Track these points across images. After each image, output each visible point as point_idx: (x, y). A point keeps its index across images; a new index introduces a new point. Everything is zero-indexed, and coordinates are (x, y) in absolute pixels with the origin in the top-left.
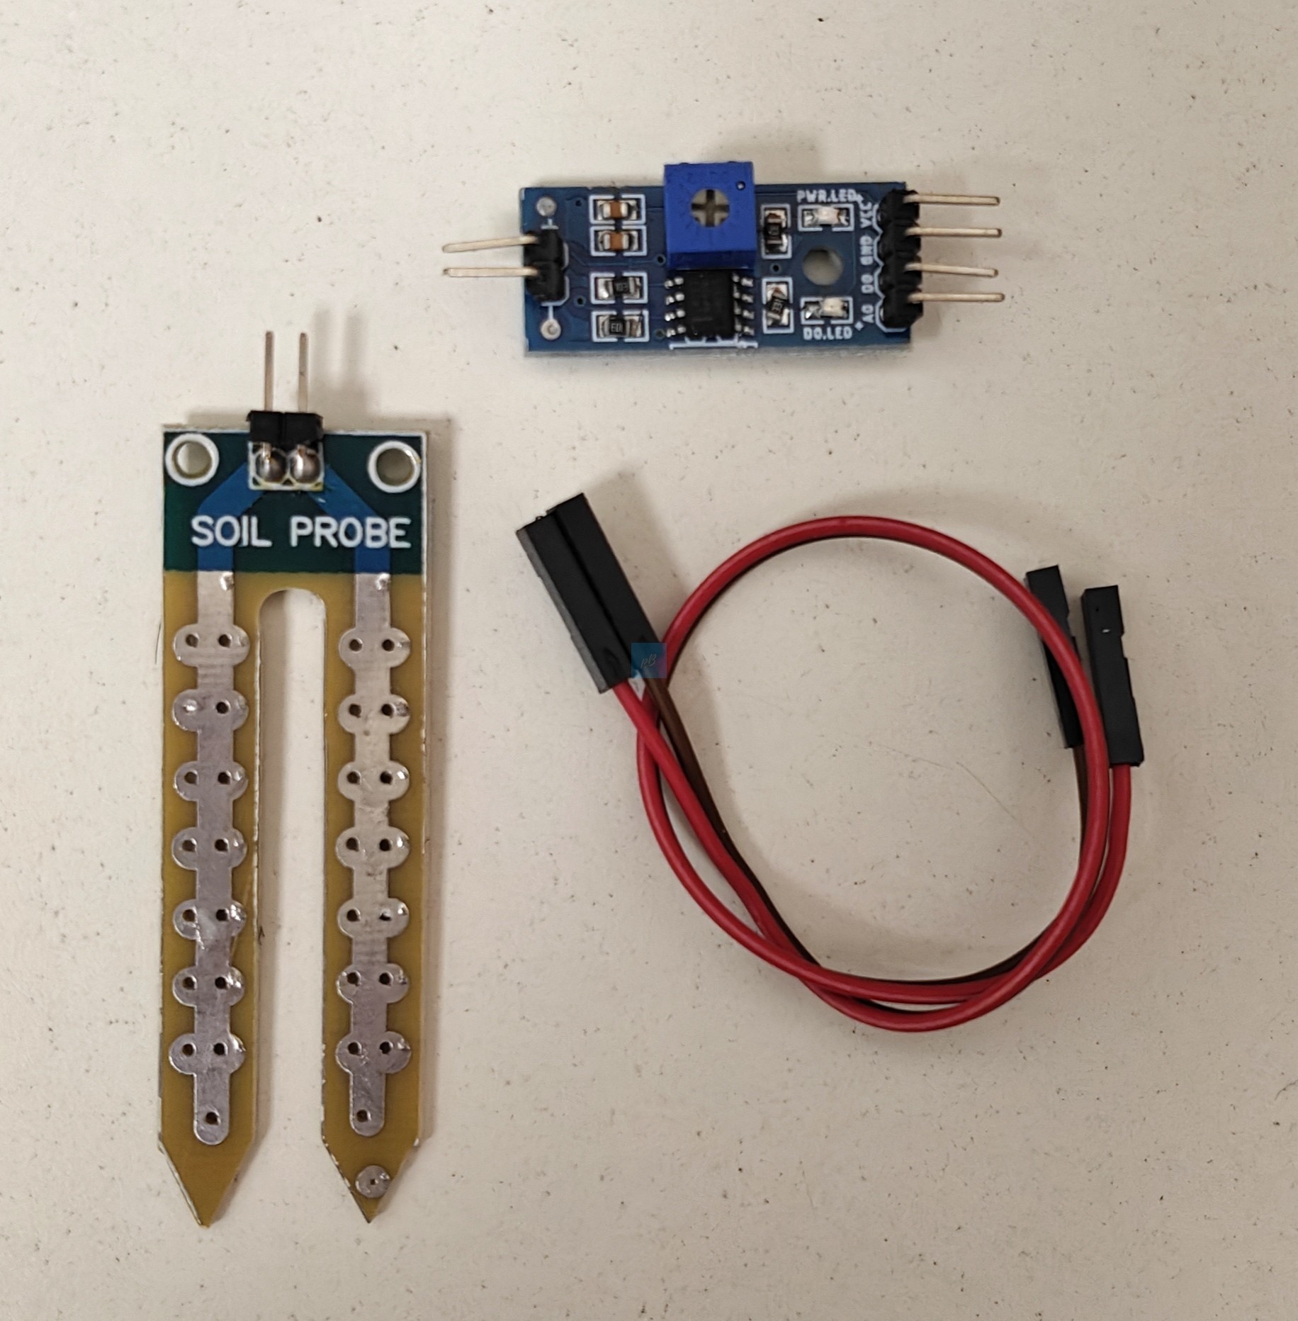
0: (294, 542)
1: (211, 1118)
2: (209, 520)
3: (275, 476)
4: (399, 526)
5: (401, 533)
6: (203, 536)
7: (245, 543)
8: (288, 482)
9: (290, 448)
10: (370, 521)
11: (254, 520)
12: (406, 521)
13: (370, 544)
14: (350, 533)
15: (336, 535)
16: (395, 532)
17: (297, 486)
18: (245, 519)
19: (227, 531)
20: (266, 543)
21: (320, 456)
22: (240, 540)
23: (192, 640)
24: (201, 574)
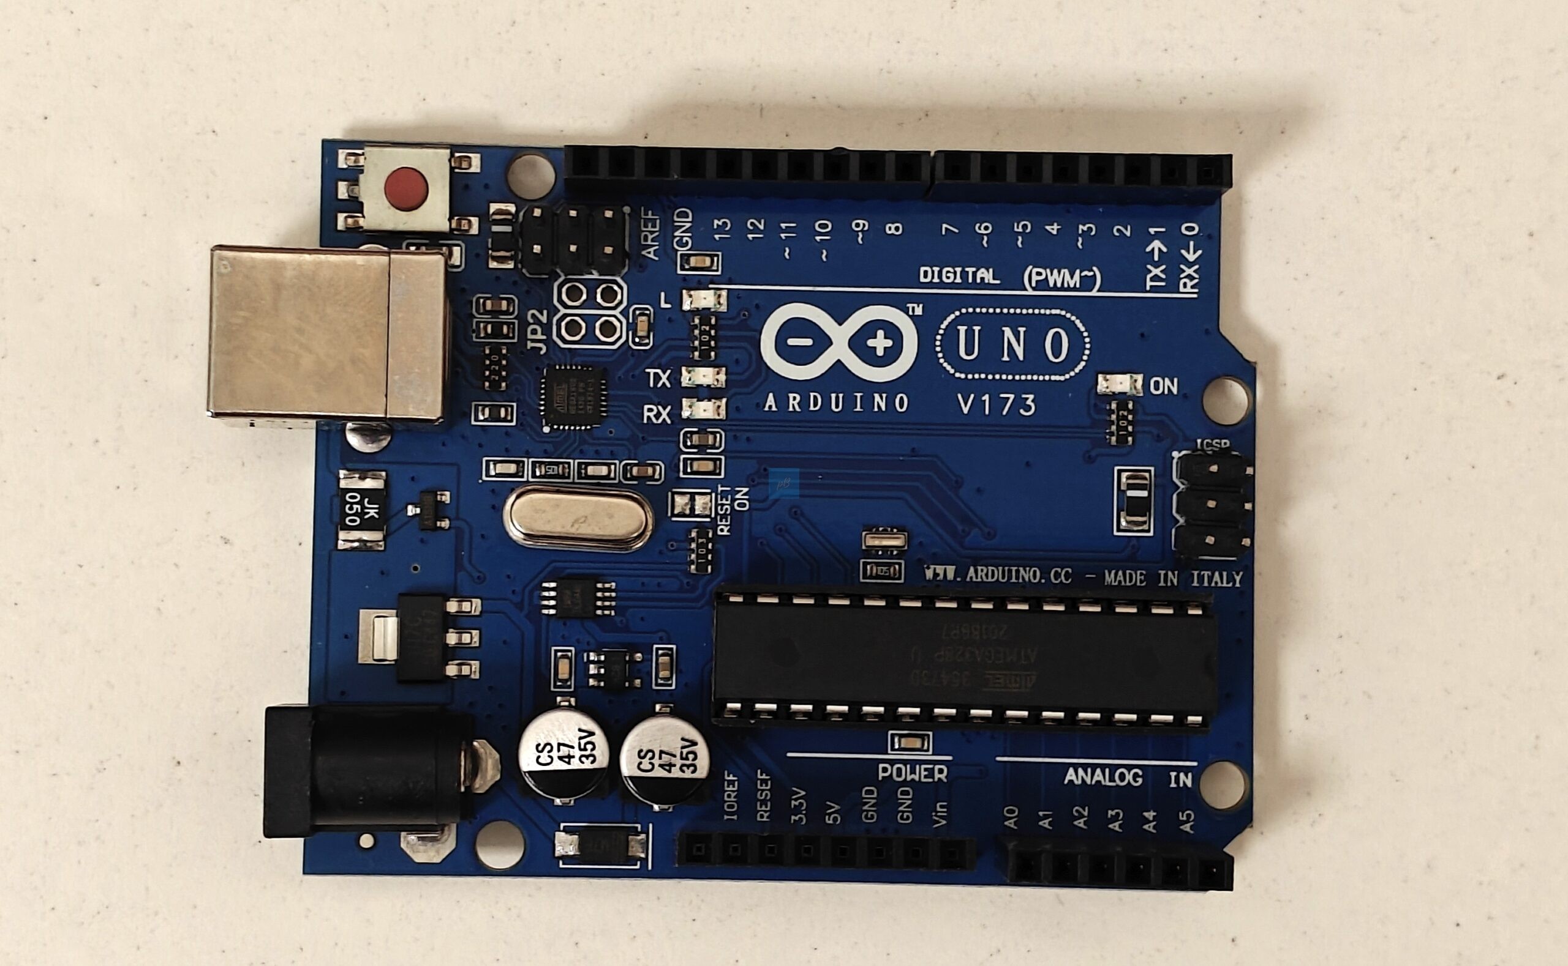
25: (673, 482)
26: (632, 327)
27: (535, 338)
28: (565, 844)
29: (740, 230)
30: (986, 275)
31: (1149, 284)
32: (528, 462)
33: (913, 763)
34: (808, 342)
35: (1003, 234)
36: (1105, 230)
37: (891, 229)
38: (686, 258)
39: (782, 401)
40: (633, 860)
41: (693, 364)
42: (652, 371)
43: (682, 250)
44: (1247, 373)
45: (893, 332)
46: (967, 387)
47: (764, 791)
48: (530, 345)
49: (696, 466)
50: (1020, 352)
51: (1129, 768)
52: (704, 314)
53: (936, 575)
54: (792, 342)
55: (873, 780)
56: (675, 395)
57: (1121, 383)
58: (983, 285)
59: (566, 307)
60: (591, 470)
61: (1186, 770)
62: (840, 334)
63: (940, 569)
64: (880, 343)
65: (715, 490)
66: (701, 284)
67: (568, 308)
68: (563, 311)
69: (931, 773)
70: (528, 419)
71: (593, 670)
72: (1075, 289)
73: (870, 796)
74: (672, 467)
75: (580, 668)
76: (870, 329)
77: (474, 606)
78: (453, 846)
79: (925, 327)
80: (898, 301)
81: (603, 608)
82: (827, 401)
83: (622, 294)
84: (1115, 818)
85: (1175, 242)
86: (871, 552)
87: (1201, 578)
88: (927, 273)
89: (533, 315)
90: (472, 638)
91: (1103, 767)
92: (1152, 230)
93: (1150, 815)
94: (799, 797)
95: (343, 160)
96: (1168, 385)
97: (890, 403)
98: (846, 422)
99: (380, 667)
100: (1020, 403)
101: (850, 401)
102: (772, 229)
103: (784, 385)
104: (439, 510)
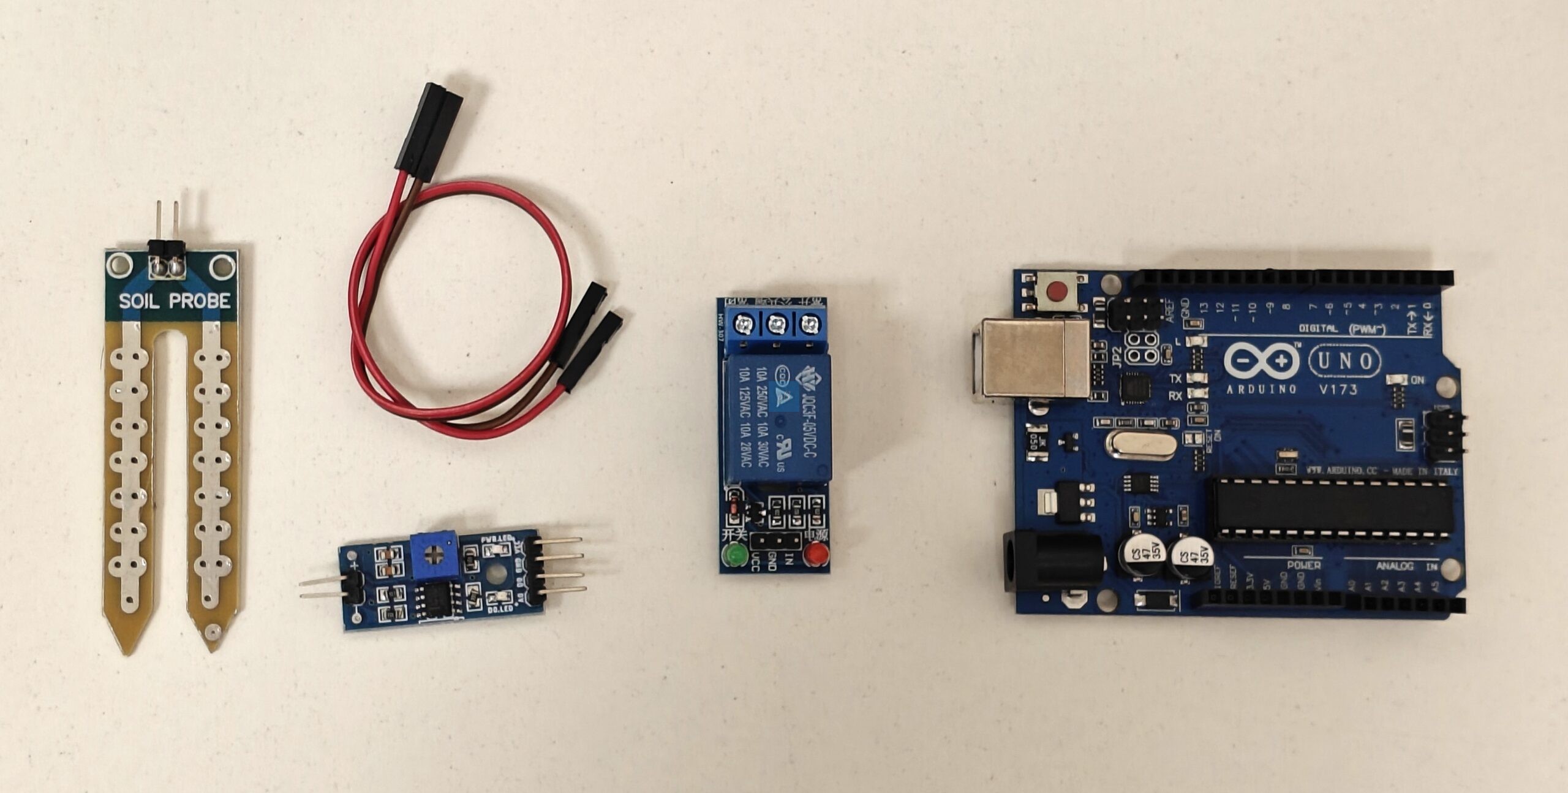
0: (171, 306)
1: (129, 600)
2: (128, 296)
3: (162, 273)
4: (225, 297)
5: (226, 301)
6: (125, 304)
7: (146, 307)
8: (168, 276)
9: (169, 259)
10: (210, 295)
11: (151, 295)
12: (228, 294)
13: (210, 306)
14: (200, 301)
15: (193, 302)
16: (222, 300)
17: (173, 278)
18: (146, 295)
19: (137, 301)
20: (158, 307)
21: (185, 262)
22: (144, 305)
23: (119, 356)
24: (124, 323)
25: (1184, 427)
26: (1163, 355)
27: (1116, 361)
28: (1140, 601)
29: (1212, 307)
30: (1331, 328)
31: (1409, 332)
32: (1115, 419)
33: (1304, 561)
34: (1247, 361)
35: (1338, 309)
36: (1387, 307)
37: (1286, 307)
38: (1188, 322)
39: (1236, 389)
40: (1172, 608)
41: (1192, 371)
42: (1172, 376)
43: (1185, 318)
44: (1455, 374)
45: (1288, 355)
46: (1324, 381)
47: (1234, 574)
48: (1114, 364)
49: (1196, 420)
50: (1349, 365)
51: (1407, 561)
52: (1197, 348)
53: (1312, 471)
54: (1240, 361)
55: (1286, 569)
56: (1183, 387)
57: (1399, 379)
58: (1330, 333)
59: (1130, 345)
60: (1146, 423)
61: (1434, 562)
62: (1262, 356)
63: (1314, 468)
64: (1282, 361)
65: (1205, 432)
66: (1195, 333)
67: (1132, 346)
68: (1129, 347)
69: (1313, 565)
70: (1114, 397)
71: (1149, 517)
72: (1373, 334)
73: (1284, 576)
74: (1184, 421)
75: (1143, 516)
76: (1277, 354)
77: (1091, 488)
78: (1086, 600)
79: (1303, 352)
80: (1290, 341)
81: (1153, 488)
82: (1256, 389)
83: (1157, 341)
84: (1401, 586)
85: (1421, 312)
86: (1282, 460)
87: (1438, 471)
88: (1303, 327)
89: (1115, 350)
90: (1091, 503)
91: (1394, 561)
92: (1409, 306)
93: (1418, 584)
94: (1250, 577)
95: (1024, 278)
96: (1420, 380)
97: (1287, 389)
98: (1267, 398)
99: (1048, 518)
100: (1350, 389)
101: (1268, 389)
102: (1228, 307)
103: (1236, 382)
104: (1075, 443)
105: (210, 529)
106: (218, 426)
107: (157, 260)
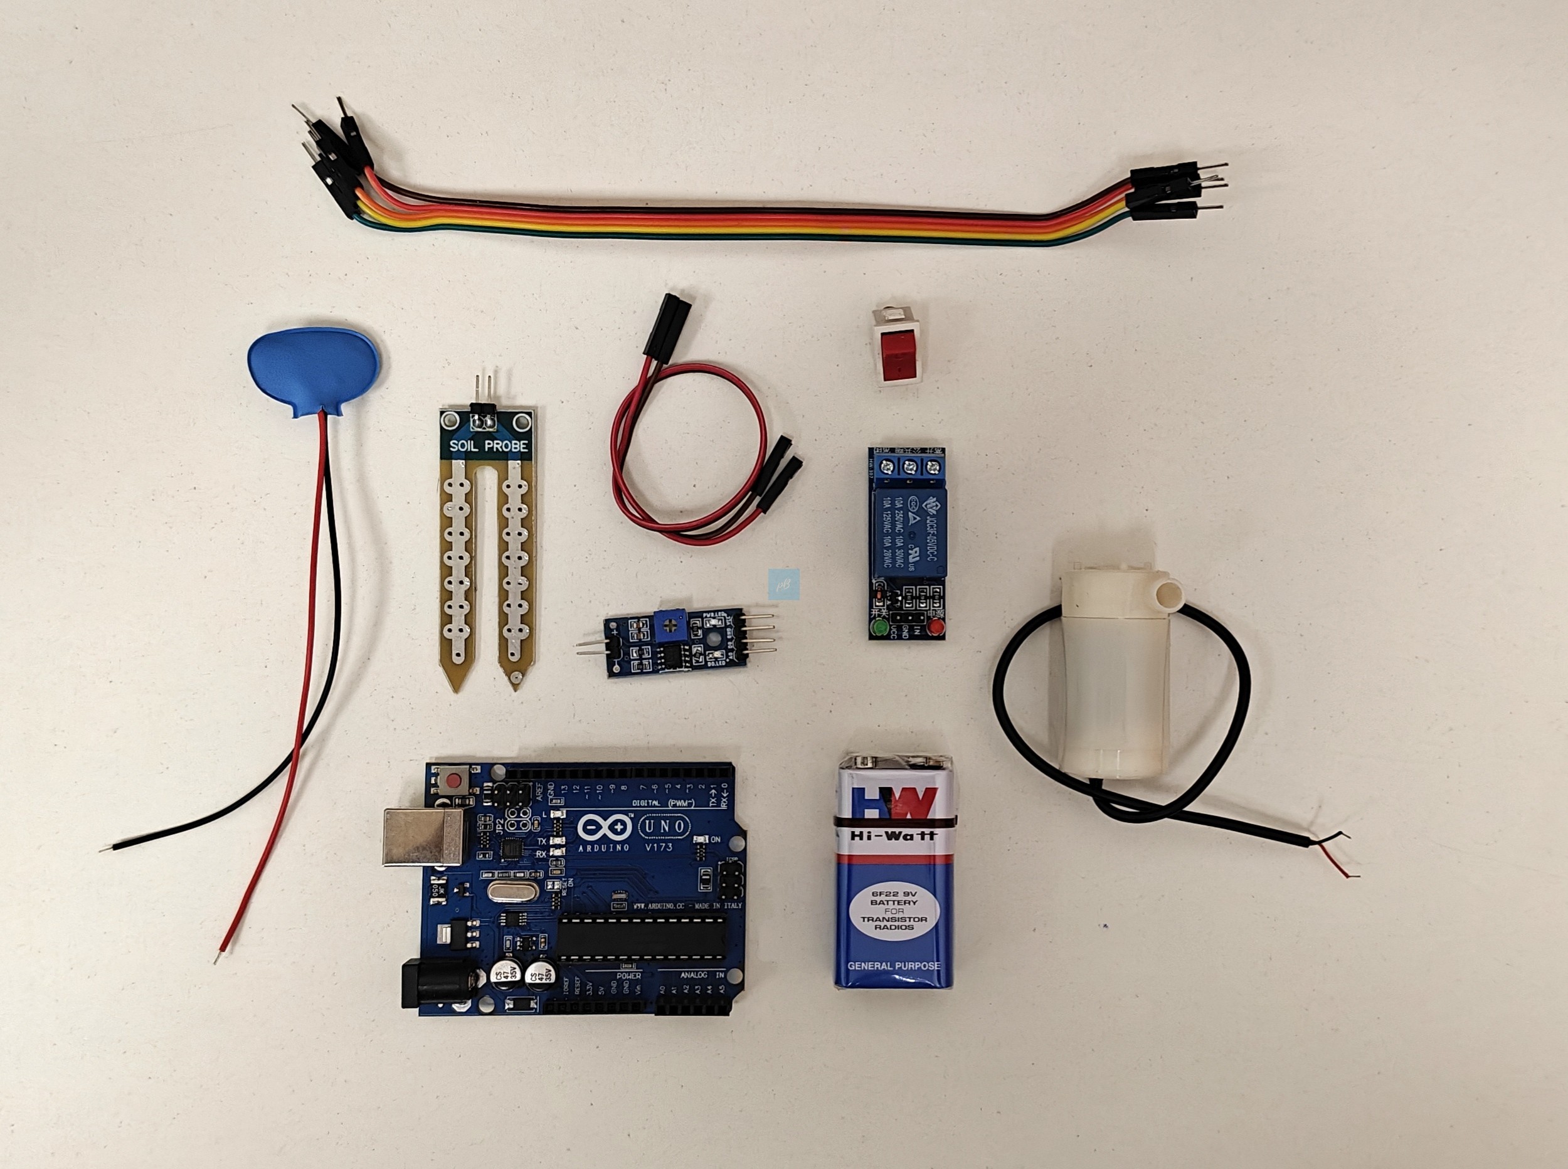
0: (486, 450)
1: (458, 655)
2: (456, 442)
3: (480, 427)
4: (524, 444)
5: (525, 446)
6: (454, 448)
7: (469, 450)
8: (484, 428)
9: (485, 417)
10: (513, 442)
11: (472, 442)
12: (526, 442)
13: (513, 450)
14: (506, 446)
15: (501, 447)
16: (522, 446)
17: (487, 430)
18: (469, 442)
19: (463, 446)
20: (477, 450)
21: (496, 419)
22: (467, 449)
23: (450, 485)
24: (453, 461)
25: (547, 877)
26: (533, 824)
27: (499, 829)
28: (509, 1005)
29: (570, 789)
30: (656, 803)
31: (711, 805)
32: (496, 872)
33: (629, 972)
34: (594, 827)
35: (661, 788)
36: (696, 786)
37: (623, 787)
38: (552, 800)
39: (585, 848)
40: (532, 1009)
41: (554, 836)
42: (540, 839)
43: (550, 797)
44: (744, 834)
45: (623, 823)
46: (648, 842)
47: (578, 984)
48: (497, 831)
49: (555, 872)
50: (667, 829)
51: (703, 972)
52: (558, 819)
53: (638, 907)
54: (589, 827)
55: (615, 979)
56: (547, 847)
57: (700, 839)
58: (655, 806)
59: (510, 818)
60: (518, 875)
61: (722, 972)
62: (605, 824)
63: (639, 905)
64: (619, 827)
65: (561, 880)
66: (557, 808)
68: (509, 819)
69: (635, 976)
70: (497, 857)
71: (518, 943)
72: (686, 807)
73: (614, 984)
74: (546, 873)
75: (514, 943)
76: (615, 822)
77: (477, 923)
78: (470, 1005)
79: (634, 820)
80: (626, 813)
81: (521, 922)
82: (600, 848)
83: (529, 811)
84: (698, 989)
85: (720, 790)
86: (615, 900)
87: (728, 905)
88: (635, 803)
89: (499, 821)
90: (476, 934)
91: (694, 971)
92: (712, 786)
93: (709, 987)
94: (589, 986)
95: (433, 770)
96: (718, 839)
97: (622, 848)
98: (607, 855)
99: (444, 946)
100: (667, 846)
101: (608, 848)
102: (582, 789)
103: (585, 843)
104: (465, 890)
105: (514, 606)
106: (520, 534)
107: (476, 417)
